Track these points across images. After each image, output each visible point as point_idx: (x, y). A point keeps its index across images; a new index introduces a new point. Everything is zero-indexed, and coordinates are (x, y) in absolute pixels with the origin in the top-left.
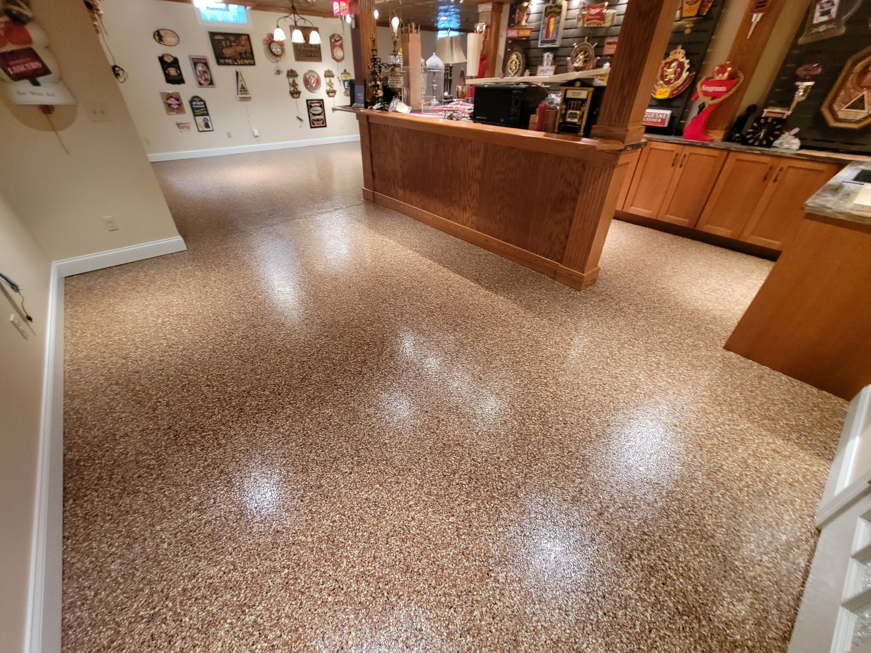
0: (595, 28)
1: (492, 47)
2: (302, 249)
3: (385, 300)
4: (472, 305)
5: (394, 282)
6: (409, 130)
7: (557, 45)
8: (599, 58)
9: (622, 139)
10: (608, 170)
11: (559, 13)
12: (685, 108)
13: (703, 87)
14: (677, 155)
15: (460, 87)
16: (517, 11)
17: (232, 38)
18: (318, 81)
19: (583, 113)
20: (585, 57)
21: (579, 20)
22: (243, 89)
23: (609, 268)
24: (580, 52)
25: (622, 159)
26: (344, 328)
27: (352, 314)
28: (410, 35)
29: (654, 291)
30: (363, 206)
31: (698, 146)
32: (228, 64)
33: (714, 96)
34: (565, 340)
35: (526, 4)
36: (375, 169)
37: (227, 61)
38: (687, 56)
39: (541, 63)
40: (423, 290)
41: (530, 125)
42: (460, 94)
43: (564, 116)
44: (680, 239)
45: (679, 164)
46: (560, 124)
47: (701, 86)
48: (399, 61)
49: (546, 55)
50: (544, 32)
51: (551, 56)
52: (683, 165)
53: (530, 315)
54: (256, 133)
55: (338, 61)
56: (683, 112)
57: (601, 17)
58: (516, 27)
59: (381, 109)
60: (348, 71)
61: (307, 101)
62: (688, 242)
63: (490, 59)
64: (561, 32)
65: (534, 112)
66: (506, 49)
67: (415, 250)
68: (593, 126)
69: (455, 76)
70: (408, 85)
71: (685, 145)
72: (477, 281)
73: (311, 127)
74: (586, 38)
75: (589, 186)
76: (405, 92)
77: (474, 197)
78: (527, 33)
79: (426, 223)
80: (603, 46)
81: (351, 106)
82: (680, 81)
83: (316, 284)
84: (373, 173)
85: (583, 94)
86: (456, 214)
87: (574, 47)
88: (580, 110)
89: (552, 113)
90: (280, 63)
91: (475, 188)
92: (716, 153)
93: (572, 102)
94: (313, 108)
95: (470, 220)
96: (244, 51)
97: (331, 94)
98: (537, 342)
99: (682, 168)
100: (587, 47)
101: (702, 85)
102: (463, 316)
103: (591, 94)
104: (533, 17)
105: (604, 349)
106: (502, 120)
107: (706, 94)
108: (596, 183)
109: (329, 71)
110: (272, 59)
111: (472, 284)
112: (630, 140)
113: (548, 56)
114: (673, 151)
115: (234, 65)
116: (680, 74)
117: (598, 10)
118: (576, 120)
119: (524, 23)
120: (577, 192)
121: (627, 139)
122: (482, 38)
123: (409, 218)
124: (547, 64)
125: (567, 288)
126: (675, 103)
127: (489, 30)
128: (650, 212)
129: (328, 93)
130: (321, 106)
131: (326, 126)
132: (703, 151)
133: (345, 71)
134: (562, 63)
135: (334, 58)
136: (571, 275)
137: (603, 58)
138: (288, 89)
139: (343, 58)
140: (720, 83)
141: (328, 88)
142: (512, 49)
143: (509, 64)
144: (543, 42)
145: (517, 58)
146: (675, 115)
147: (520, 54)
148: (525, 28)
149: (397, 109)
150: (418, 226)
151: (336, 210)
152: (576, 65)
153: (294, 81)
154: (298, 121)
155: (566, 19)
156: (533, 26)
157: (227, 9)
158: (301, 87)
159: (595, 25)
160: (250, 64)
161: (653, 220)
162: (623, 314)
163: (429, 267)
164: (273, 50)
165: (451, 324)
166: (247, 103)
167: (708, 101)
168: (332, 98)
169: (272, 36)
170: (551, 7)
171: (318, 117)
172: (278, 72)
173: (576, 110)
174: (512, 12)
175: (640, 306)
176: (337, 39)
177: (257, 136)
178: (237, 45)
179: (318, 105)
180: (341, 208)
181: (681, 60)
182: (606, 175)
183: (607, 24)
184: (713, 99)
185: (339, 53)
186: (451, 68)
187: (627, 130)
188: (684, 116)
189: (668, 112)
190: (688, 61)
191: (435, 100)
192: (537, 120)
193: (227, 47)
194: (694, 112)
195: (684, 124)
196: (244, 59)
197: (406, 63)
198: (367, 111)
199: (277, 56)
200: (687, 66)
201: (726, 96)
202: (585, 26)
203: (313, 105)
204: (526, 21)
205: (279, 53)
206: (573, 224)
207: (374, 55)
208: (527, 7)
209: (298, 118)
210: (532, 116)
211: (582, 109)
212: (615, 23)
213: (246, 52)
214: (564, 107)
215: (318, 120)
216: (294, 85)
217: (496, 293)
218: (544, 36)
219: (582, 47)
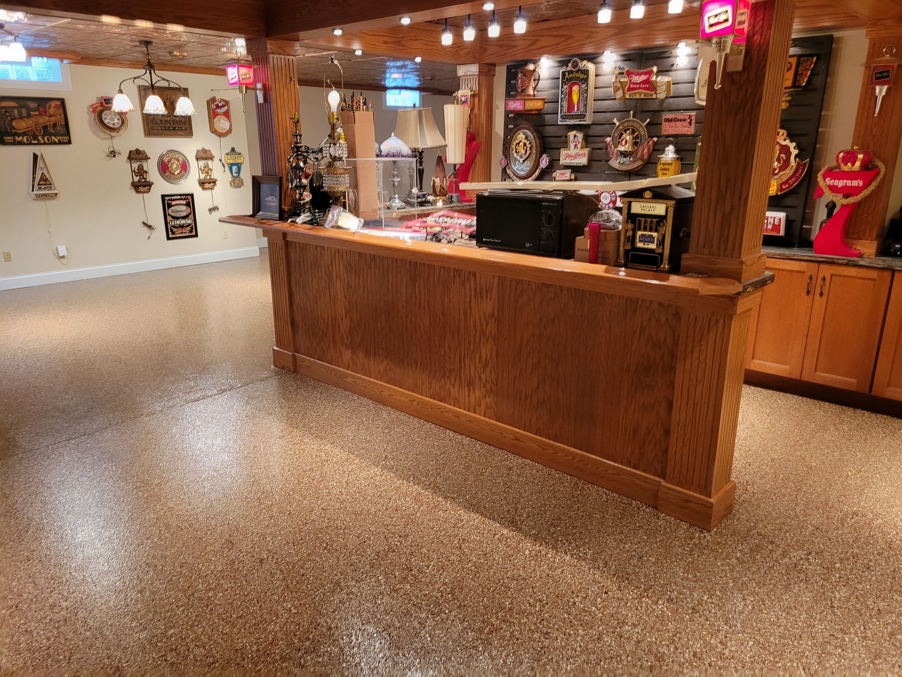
0: (643, 99)
1: (484, 121)
2: (156, 481)
3: (338, 584)
4: (513, 578)
5: (352, 541)
6: (360, 254)
7: (588, 121)
8: (655, 139)
9: (736, 276)
10: (722, 321)
11: (586, 80)
12: (805, 208)
13: (828, 179)
14: (811, 278)
15: (438, 180)
16: (519, 76)
17: (32, 105)
18: (185, 167)
19: (664, 236)
20: (634, 138)
21: (616, 89)
22: (45, 181)
23: (747, 477)
24: (625, 131)
25: (742, 305)
26: (256, 664)
27: (271, 628)
28: (357, 113)
29: (842, 521)
30: (274, 382)
31: (842, 265)
32: (21, 143)
33: (847, 192)
34: (713, 648)
35: (531, 67)
36: (298, 318)
37: (20, 139)
38: (791, 137)
39: (565, 144)
40: (411, 554)
41: (577, 253)
42: (438, 190)
43: (632, 240)
44: (849, 411)
45: (818, 292)
46: (627, 252)
47: (824, 180)
48: (341, 150)
49: (571, 134)
50: (565, 104)
51: (580, 136)
52: (825, 293)
53: (630, 595)
54: (62, 251)
55: (221, 135)
56: (804, 213)
57: (650, 86)
58: (518, 97)
59: (311, 222)
60: (237, 150)
61: (163, 197)
62: (865, 417)
63: (482, 138)
64: (592, 105)
65: (582, 234)
66: (506, 126)
67: (384, 467)
68: (684, 256)
69: (429, 164)
70: (355, 185)
71: (819, 262)
72: (513, 524)
73: (169, 238)
74: (632, 112)
75: (693, 348)
76: (351, 195)
77: (486, 365)
78: (538, 105)
79: (398, 407)
80: (661, 124)
81: (253, 216)
82: (789, 172)
83: (190, 560)
84: (293, 324)
85: (659, 209)
86: (454, 392)
87: (614, 124)
88: (656, 231)
89: (611, 235)
90: (115, 141)
91: (487, 350)
92: (873, 274)
93: (643, 220)
94: (172, 208)
95: (483, 403)
96: (52, 123)
97: (207, 185)
98: (660, 658)
99: (825, 298)
100: (635, 124)
101: (824, 178)
102: (501, 607)
103: (671, 210)
104: (543, 84)
105: (791, 661)
106: (528, 245)
107: (833, 189)
108: (704, 342)
109: (204, 151)
110: (102, 135)
111: (505, 531)
112: (749, 277)
113: (575, 136)
114: (804, 272)
115: (31, 144)
116: (788, 160)
117: (643, 78)
118: (653, 246)
119: (531, 92)
120: (673, 356)
121: (744, 275)
122: (467, 110)
123: (365, 401)
124: (576, 146)
125: (685, 526)
126: (788, 201)
127: (476, 100)
128: (787, 367)
129: (202, 183)
130: (188, 205)
131: (196, 236)
132: (852, 271)
133: (233, 149)
134: (600, 145)
135: (214, 131)
136: (687, 501)
137: (662, 139)
138: (128, 178)
139: (230, 131)
140: (851, 175)
141: (202, 176)
142: (516, 126)
143: (514, 146)
144: (564, 117)
145: (526, 138)
146: (790, 218)
147: (529, 133)
148: (534, 98)
149: (340, 224)
150: (385, 415)
151: (223, 391)
152: (621, 148)
153: (141, 168)
154: (146, 229)
155: (595, 88)
156: (545, 95)
157: (28, 63)
158: (154, 174)
159: (643, 96)
160: (60, 143)
161: (796, 381)
162: (802, 576)
163: (416, 500)
164: (106, 121)
165: (481, 630)
166: (50, 203)
167: (840, 201)
168: (208, 192)
169: (107, 102)
170: (570, 72)
171: (183, 222)
172: (113, 154)
173: (651, 230)
174: (511, 75)
175: (826, 554)
176: (220, 105)
177: (63, 257)
178: (40, 114)
179: (184, 202)
180: (231, 388)
181: (784, 143)
182: (720, 330)
183: (662, 96)
184: (846, 196)
185: (222, 124)
186: (421, 153)
187: (742, 263)
188: (807, 219)
189: (782, 215)
190: (794, 144)
191: (397, 201)
192: (588, 247)
193: (21, 118)
194: (821, 214)
195: (809, 230)
196: (51, 135)
197: (352, 152)
198: (285, 226)
199: (112, 129)
200: (794, 152)
201: (865, 193)
202: (628, 97)
203: (174, 203)
204: (535, 89)
205: (117, 126)
206: (675, 409)
207: (296, 143)
208: (534, 71)
209: (145, 224)
210: (579, 238)
211: (662, 230)
212: (672, 95)
213: (55, 125)
214: (630, 226)
215: (182, 226)
216: (141, 172)
217: (554, 548)
218: (565, 110)
219: (626, 125)
